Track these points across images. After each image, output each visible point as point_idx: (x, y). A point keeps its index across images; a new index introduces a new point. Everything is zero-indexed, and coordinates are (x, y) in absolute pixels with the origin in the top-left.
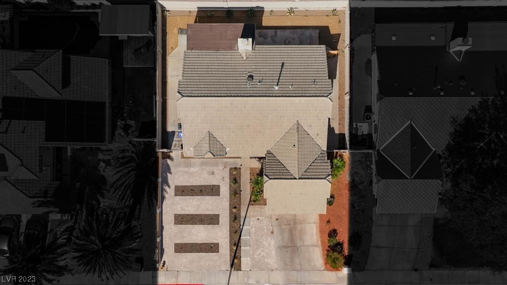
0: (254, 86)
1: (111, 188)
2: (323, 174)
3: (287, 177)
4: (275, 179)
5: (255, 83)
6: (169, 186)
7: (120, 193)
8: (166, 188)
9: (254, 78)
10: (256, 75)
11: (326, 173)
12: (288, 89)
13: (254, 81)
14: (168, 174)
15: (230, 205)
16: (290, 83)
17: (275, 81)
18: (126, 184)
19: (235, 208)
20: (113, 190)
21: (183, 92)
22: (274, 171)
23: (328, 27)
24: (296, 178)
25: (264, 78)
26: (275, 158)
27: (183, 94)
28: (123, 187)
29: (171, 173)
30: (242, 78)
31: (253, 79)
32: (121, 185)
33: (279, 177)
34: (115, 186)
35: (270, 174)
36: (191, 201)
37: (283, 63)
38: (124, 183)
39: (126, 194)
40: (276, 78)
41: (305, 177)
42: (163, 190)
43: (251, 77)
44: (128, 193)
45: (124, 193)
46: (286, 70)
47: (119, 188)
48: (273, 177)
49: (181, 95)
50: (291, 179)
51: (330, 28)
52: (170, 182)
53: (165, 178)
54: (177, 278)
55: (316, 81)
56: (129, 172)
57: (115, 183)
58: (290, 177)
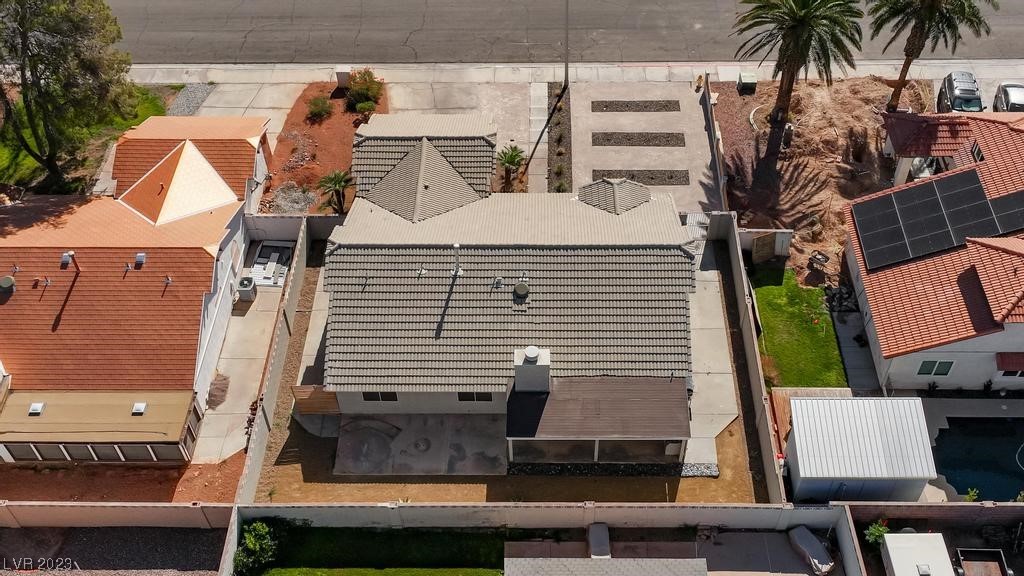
0: (511, 274)
1: (826, 181)
2: (369, 149)
3: (447, 143)
4: (473, 139)
5: (509, 281)
6: (702, 183)
7: (804, 174)
8: (706, 181)
9: (511, 296)
10: (506, 304)
11: (364, 149)
12: (431, 266)
13: (511, 289)
14: (705, 201)
15: (570, 159)
16: (423, 281)
17: (461, 289)
18: (797, 188)
19: (560, 154)
20: (822, 177)
21: (681, 259)
22: (473, 154)
23: (306, 480)
24: (430, 139)
25: (486, 296)
26: (469, 181)
27: (680, 253)
28: (800, 184)
29: (700, 203)
30: (541, 297)
31: (514, 293)
32: (804, 187)
33: (463, 143)
34: (818, 185)
35: (482, 149)
36: (653, 163)
37: (437, 337)
38: (800, 190)
39: (793, 173)
40: (457, 296)
41: (409, 143)
42: (715, 179)
43: (519, 298)
44: (788, 174)
45: (796, 174)
46: (432, 319)
47: (809, 182)
48: (476, 142)
49: (685, 252)
50: (439, 139)
51: (301, 477)
52: (701, 191)
53: (712, 197)
54: (671, 74)
55: (360, 288)
56: (793, 207)
57: (819, 189)
58: (441, 143)
